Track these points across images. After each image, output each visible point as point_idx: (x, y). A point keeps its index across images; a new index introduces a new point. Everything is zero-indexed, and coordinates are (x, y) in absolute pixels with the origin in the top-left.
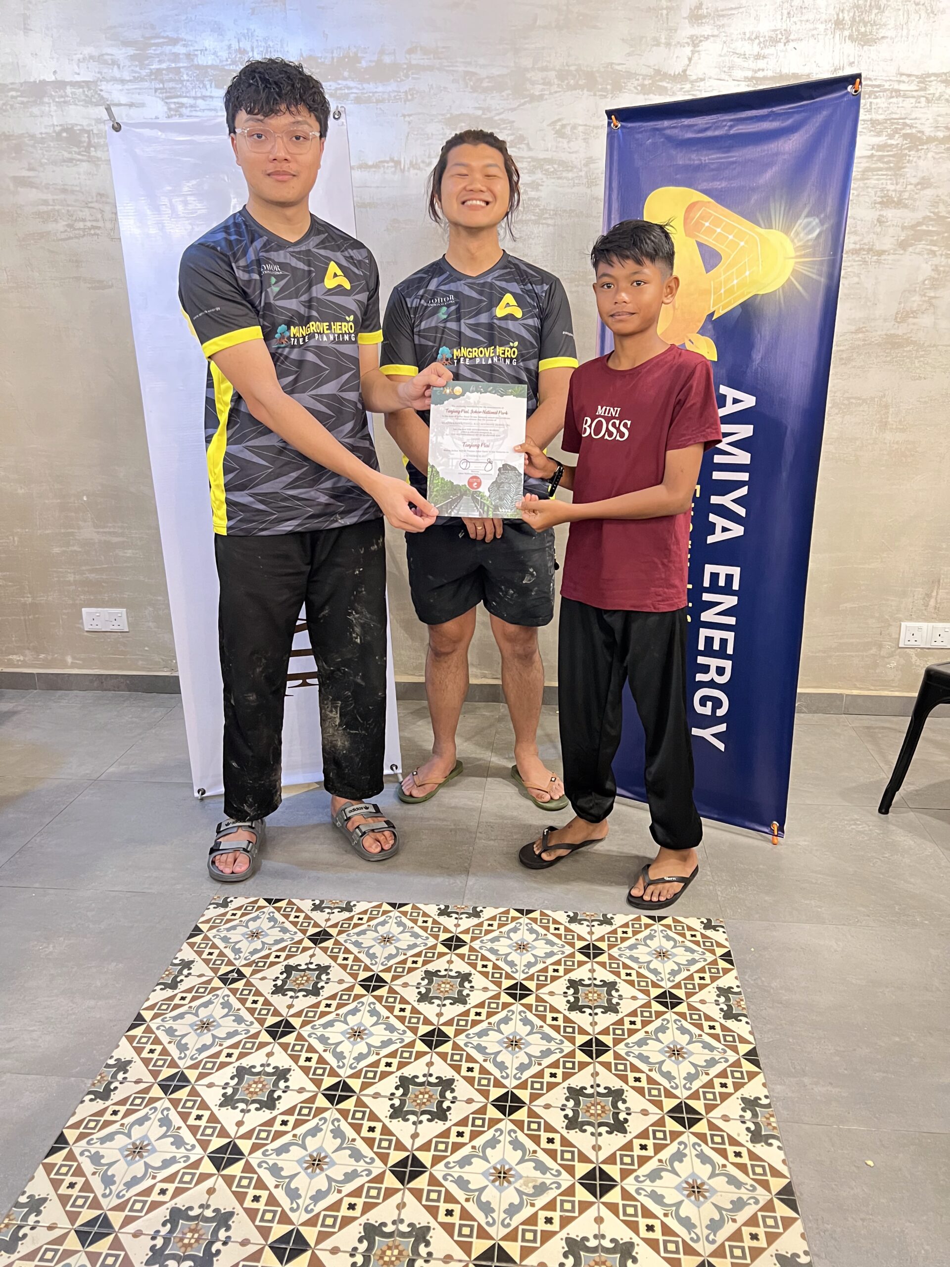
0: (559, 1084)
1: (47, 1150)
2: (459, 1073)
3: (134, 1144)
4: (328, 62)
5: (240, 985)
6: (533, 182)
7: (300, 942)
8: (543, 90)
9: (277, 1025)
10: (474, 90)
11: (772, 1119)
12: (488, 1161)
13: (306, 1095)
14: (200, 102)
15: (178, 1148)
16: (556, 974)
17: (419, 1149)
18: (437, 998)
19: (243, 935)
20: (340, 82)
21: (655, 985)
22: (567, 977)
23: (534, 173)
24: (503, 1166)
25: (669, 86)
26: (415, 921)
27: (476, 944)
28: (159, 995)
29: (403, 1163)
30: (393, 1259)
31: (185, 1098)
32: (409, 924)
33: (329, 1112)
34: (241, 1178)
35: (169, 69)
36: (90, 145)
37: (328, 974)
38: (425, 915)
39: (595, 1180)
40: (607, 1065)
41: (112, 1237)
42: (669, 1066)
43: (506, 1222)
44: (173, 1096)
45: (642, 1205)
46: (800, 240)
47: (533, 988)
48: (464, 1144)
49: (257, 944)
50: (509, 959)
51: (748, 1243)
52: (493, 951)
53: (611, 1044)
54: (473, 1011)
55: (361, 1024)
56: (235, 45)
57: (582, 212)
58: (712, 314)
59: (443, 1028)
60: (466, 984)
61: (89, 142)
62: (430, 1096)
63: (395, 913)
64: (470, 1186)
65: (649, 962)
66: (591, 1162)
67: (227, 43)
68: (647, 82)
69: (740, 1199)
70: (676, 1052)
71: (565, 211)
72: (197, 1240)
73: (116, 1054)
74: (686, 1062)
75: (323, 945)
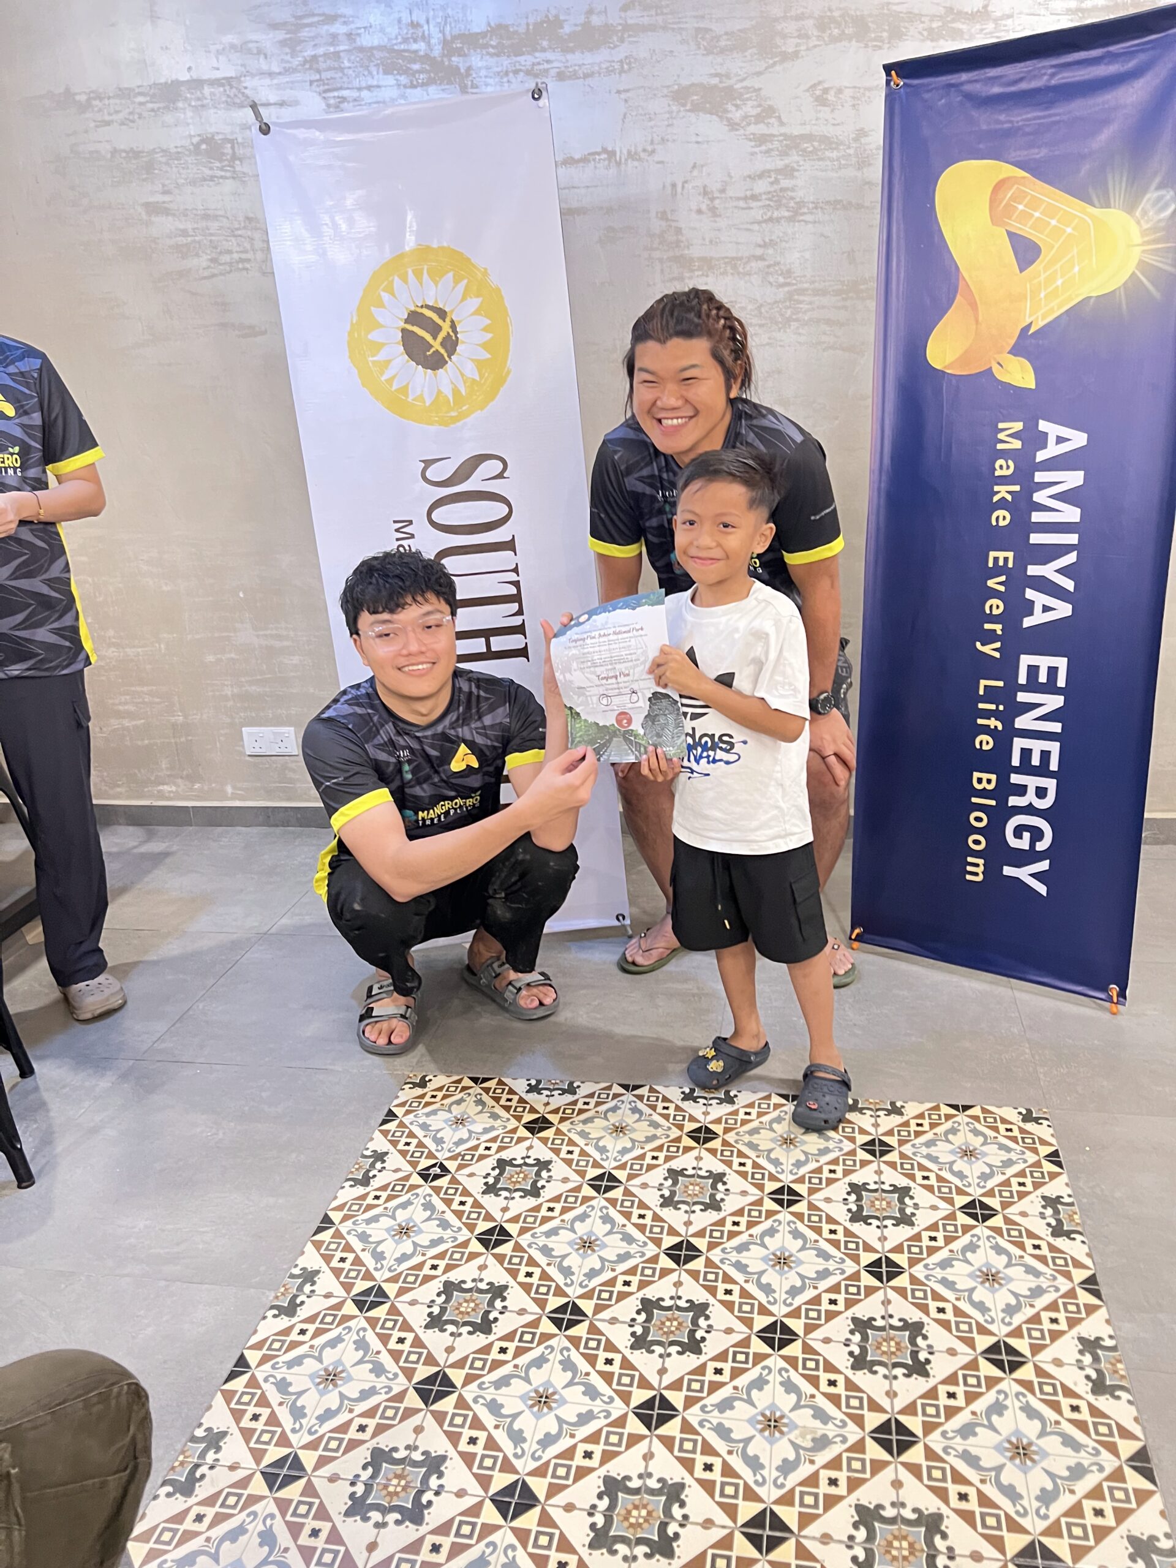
0: (840, 1313)
1: (225, 1375)
2: (714, 1295)
3: (326, 1370)
4: (522, 30)
5: (443, 1182)
6: (787, 166)
7: (514, 1131)
8: (797, 45)
9: (490, 1232)
10: (709, 52)
11: (1119, 1366)
12: (753, 1405)
13: (528, 1318)
14: (365, 94)
15: (378, 1376)
16: (832, 1176)
17: (668, 1388)
18: (684, 1202)
19: (446, 1121)
20: (537, 54)
21: (961, 1192)
22: (847, 1180)
23: (787, 155)
24: (773, 1413)
25: (964, 27)
26: (654, 1108)
27: (731, 1137)
28: (348, 1193)
29: (649, 1404)
30: (641, 1521)
31: (383, 1317)
32: (647, 1110)
33: (557, 1339)
34: (454, 1415)
35: (326, 55)
36: (234, 157)
37: (549, 1170)
38: (665, 1099)
39: (890, 1433)
40: (901, 1291)
41: (303, 1481)
42: (981, 1294)
43: (779, 1482)
44: (370, 1314)
45: (952, 1468)
46: (1147, 222)
47: (804, 1193)
48: (723, 1384)
49: (463, 1133)
50: (773, 1156)
51: (1090, 1519)
52: (753, 1146)
53: (905, 1265)
54: (729, 1221)
55: (591, 1233)
56: (406, 18)
57: (850, 203)
58: (1029, 326)
59: (693, 1240)
60: (720, 1186)
61: (234, 153)
62: (680, 1324)
63: (628, 1097)
64: (733, 1435)
65: (952, 1163)
66: (883, 1411)
67: (396, 15)
68: (935, 25)
69: (1079, 1465)
70: (990, 1277)
71: (828, 203)
72: (404, 1488)
73: (302, 1262)
74: (1004, 1289)
75: (542, 1134)
